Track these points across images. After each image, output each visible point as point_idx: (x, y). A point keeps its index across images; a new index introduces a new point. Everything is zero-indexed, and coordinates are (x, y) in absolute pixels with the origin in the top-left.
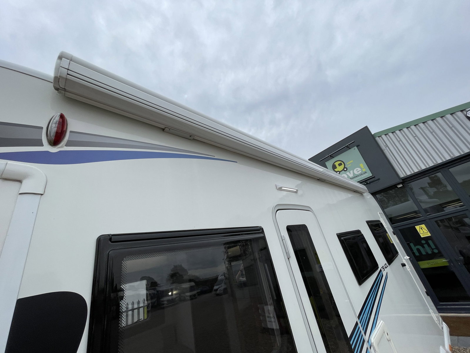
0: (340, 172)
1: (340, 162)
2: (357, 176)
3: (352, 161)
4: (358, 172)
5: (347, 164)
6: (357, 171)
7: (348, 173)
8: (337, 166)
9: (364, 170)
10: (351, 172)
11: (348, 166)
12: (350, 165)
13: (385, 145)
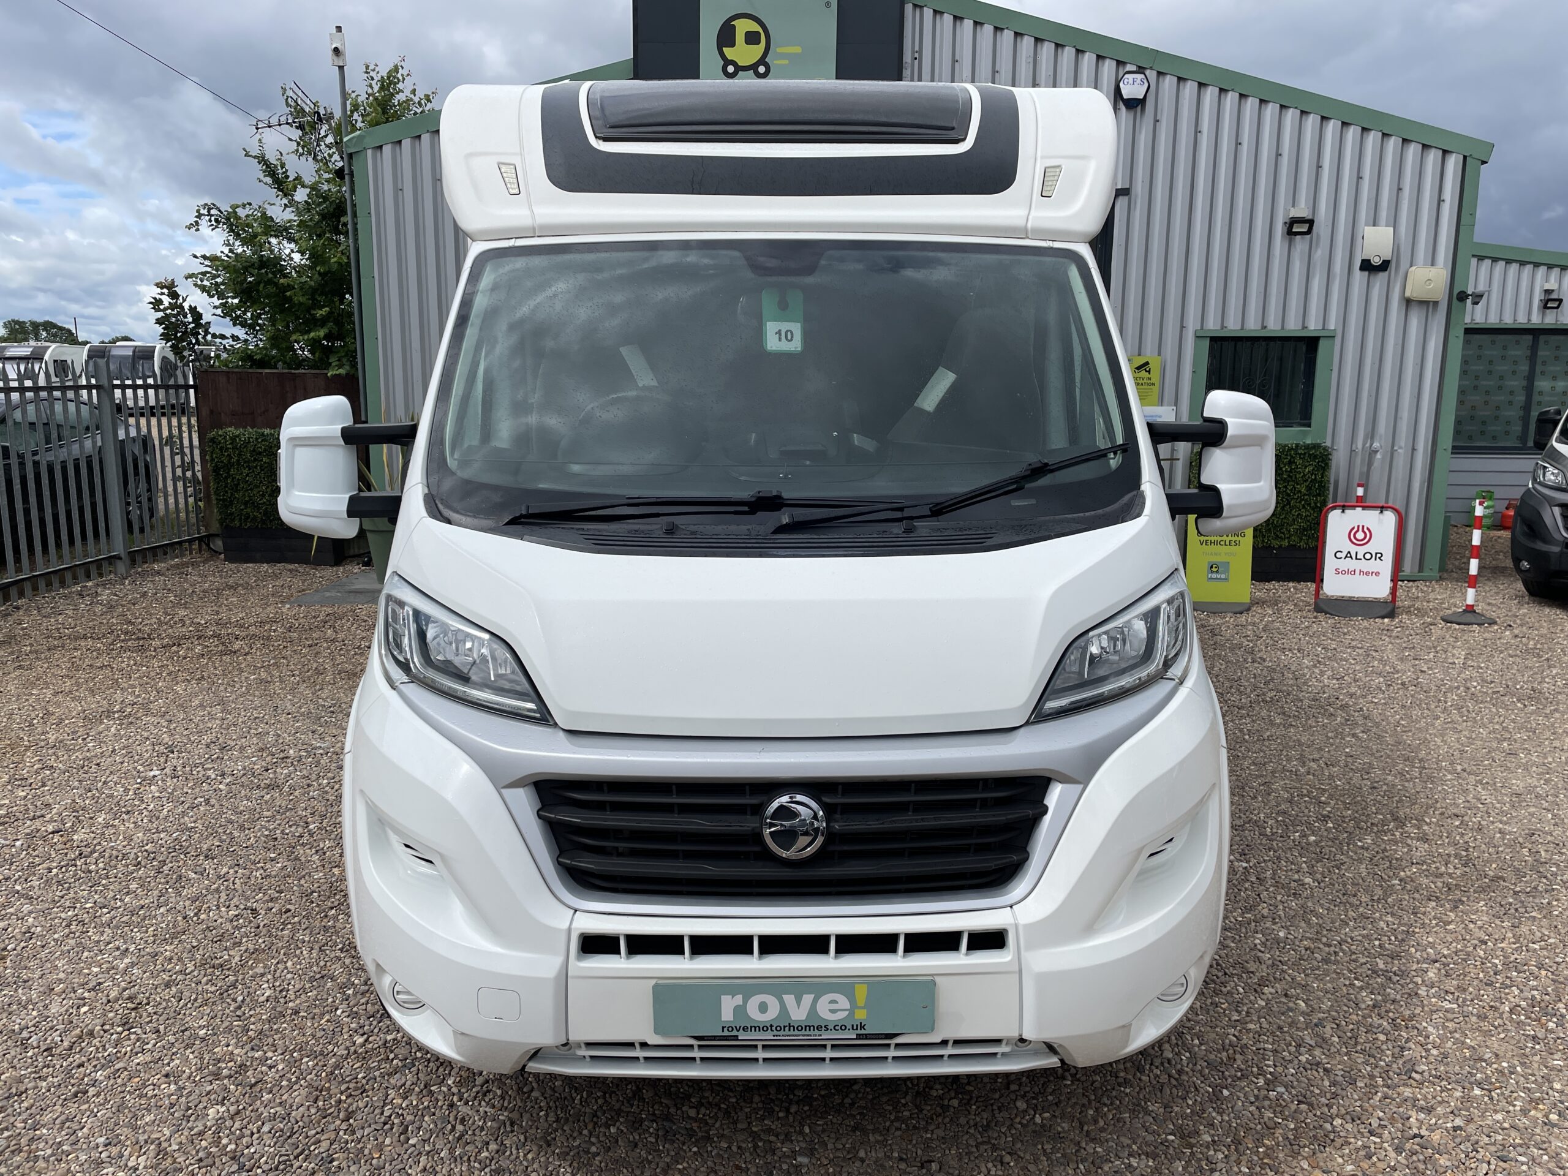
0: (738, 69)
1: (755, 27)
3: (797, 50)
5: (779, 50)
8: (740, 37)
11: (775, 62)
12: (786, 62)
13: (917, 48)
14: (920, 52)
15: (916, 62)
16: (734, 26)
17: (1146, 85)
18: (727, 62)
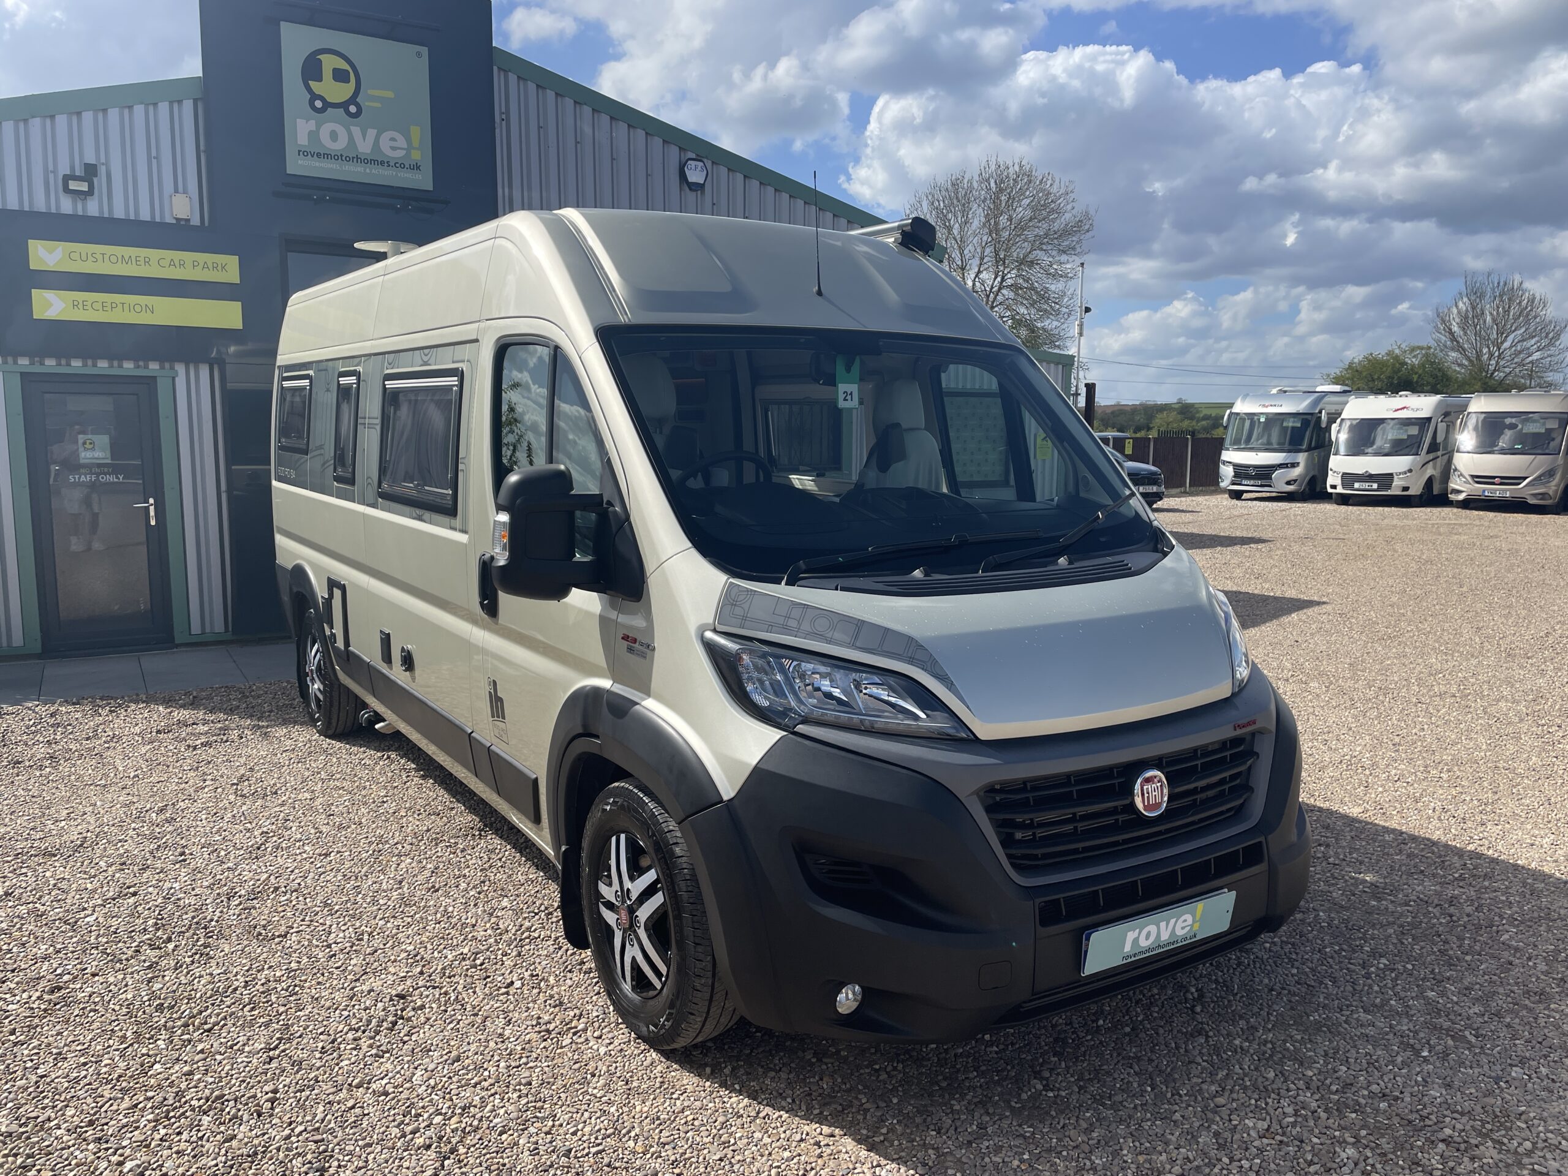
0: (327, 105)
1: (345, 66)
2: (382, 163)
3: (390, 94)
4: (393, 148)
5: (370, 92)
6: (393, 145)
7: (356, 131)
8: (327, 73)
9: (416, 156)
10: (372, 133)
11: (367, 104)
12: (378, 105)
13: (503, 110)
14: (507, 112)
15: (504, 123)
16: (320, 61)
17: (705, 172)
18: (314, 97)
